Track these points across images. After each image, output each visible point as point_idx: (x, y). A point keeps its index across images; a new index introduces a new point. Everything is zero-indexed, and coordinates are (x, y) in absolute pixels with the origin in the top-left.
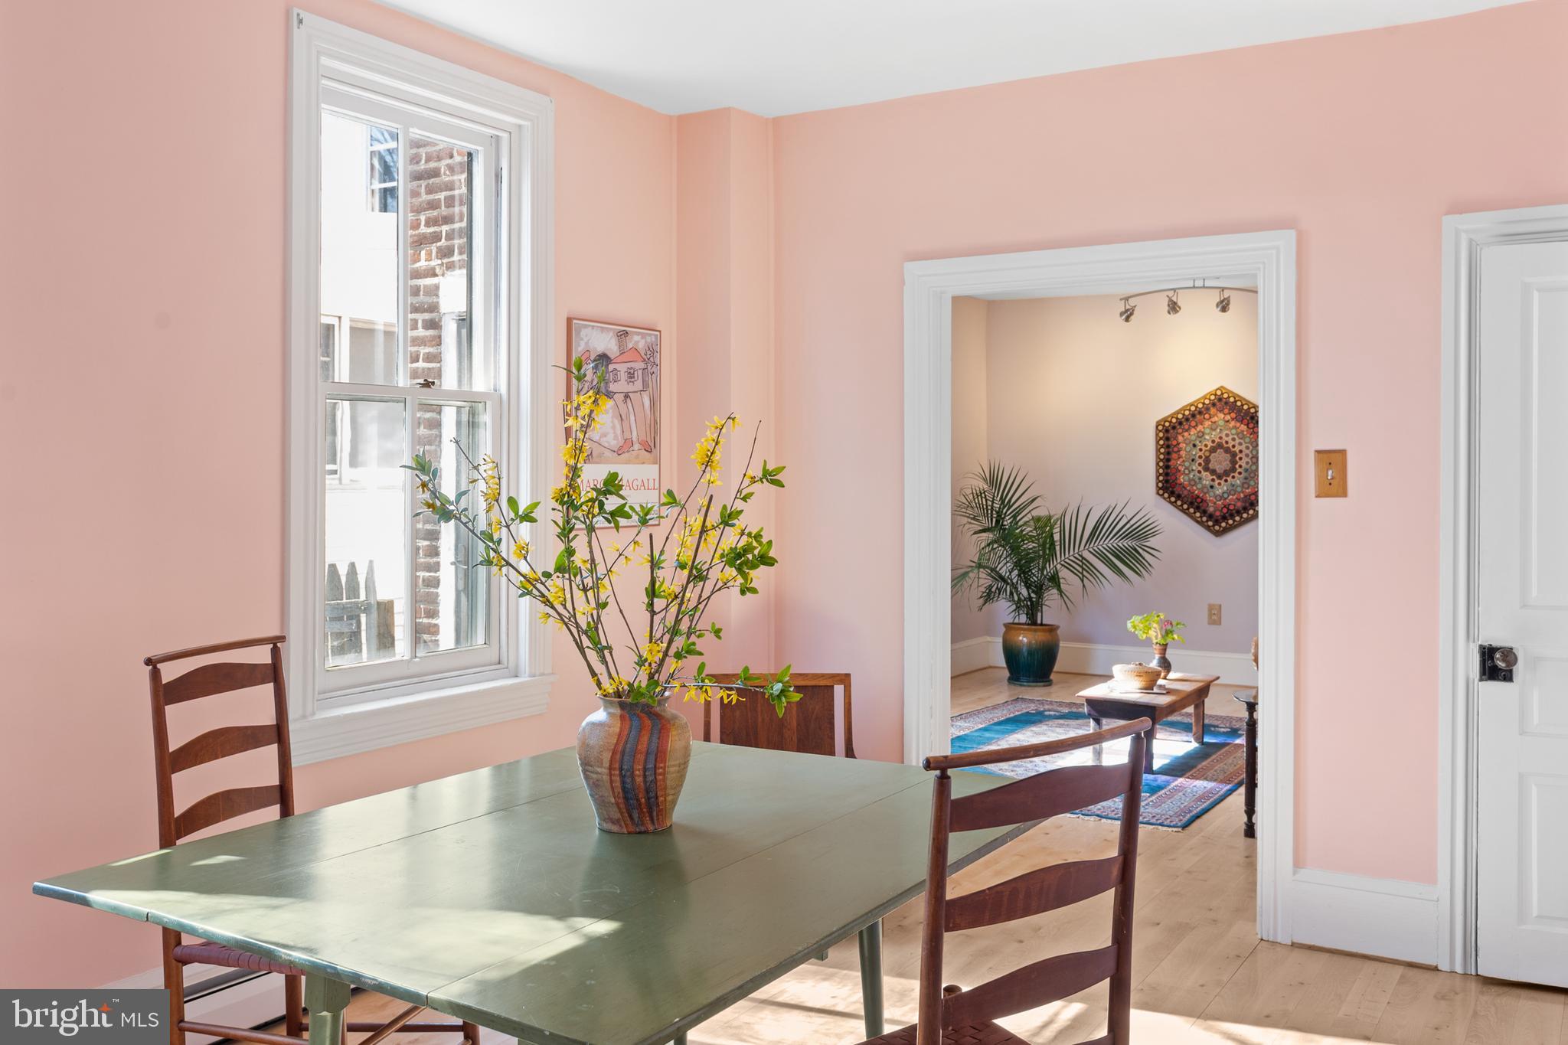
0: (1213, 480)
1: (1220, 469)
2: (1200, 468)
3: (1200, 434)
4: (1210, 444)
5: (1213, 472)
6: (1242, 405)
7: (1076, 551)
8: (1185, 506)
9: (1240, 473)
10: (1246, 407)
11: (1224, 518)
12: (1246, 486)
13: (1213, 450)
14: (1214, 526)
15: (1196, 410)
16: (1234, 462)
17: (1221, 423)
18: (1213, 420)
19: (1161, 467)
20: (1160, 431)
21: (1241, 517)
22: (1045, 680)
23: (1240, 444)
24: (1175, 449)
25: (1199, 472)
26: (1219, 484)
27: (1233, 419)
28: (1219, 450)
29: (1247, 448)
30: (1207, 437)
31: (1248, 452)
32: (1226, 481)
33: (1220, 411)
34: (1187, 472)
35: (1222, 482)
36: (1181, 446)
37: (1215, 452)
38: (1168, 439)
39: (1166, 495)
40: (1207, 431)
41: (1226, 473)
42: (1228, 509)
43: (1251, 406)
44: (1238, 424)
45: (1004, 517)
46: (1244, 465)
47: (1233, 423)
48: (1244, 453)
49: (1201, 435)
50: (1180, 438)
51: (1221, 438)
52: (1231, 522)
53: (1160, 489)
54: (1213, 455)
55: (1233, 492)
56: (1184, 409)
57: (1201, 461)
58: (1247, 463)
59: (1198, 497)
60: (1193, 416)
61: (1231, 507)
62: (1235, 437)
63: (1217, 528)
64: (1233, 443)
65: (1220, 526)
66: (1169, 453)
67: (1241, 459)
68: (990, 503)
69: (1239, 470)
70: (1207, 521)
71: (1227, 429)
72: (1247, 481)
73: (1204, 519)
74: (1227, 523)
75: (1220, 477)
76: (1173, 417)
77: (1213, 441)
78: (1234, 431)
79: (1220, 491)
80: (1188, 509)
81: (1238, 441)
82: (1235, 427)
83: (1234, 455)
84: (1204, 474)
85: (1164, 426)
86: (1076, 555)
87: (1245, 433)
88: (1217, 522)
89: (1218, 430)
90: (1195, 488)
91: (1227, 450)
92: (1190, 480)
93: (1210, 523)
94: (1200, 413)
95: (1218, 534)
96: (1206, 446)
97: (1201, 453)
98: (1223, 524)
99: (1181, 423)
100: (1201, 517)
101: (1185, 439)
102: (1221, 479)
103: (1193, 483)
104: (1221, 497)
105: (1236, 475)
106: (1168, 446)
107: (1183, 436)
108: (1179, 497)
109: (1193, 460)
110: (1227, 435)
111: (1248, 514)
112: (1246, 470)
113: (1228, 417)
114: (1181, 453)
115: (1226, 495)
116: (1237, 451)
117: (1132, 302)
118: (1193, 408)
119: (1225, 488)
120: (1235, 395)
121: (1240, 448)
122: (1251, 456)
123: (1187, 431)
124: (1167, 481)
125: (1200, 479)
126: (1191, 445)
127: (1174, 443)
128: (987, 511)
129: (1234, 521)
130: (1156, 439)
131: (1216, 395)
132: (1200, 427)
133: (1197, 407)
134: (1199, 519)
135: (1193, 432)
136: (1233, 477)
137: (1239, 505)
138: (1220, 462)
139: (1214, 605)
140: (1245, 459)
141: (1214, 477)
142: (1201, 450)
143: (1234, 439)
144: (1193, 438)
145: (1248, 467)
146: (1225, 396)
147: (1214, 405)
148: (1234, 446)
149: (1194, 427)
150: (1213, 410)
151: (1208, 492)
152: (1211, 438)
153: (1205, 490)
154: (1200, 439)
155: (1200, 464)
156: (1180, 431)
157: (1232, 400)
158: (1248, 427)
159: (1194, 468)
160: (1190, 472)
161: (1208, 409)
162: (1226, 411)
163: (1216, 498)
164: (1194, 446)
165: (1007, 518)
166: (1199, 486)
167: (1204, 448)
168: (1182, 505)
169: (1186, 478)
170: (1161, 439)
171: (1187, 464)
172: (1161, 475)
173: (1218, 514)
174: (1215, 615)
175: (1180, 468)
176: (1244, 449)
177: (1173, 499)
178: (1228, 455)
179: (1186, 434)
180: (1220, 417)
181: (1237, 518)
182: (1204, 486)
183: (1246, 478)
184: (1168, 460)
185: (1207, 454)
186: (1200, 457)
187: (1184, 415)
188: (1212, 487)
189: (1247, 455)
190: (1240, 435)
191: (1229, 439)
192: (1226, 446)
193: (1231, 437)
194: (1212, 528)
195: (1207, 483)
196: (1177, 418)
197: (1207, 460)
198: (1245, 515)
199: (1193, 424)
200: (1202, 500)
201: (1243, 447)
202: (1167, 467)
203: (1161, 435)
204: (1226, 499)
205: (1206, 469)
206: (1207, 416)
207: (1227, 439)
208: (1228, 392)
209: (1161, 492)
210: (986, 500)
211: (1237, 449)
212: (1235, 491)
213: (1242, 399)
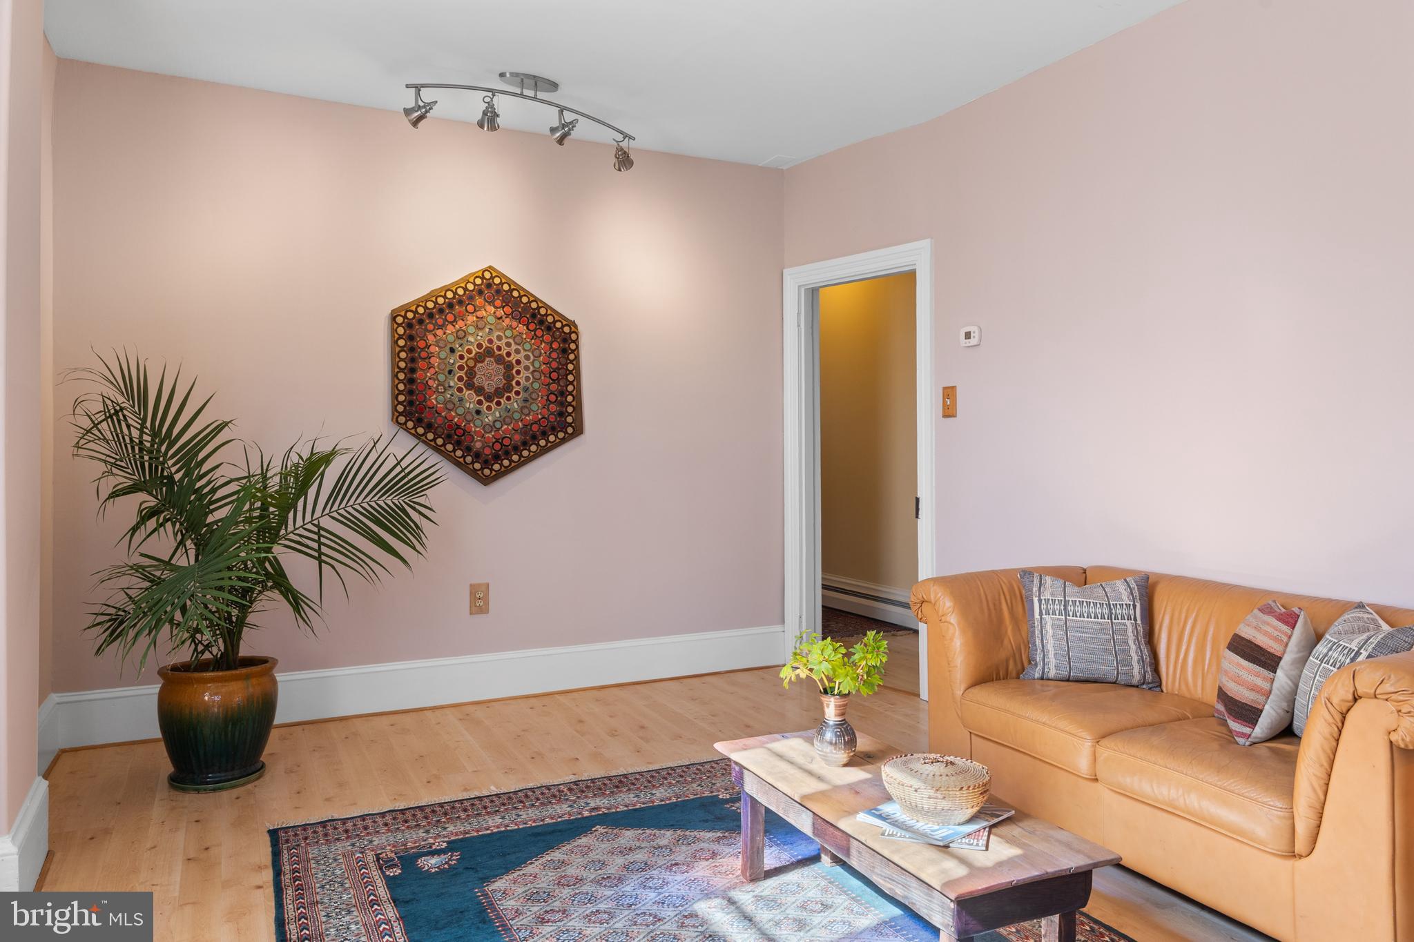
0: (480, 402)
1: (489, 386)
2: (461, 385)
3: (461, 334)
4: (475, 350)
5: (479, 390)
6: (521, 297)
7: (308, 518)
8: (440, 441)
9: (517, 393)
10: (525, 300)
11: (497, 458)
12: (526, 411)
13: (479, 359)
14: (482, 469)
15: (454, 298)
16: (508, 377)
17: (491, 319)
18: (479, 314)
19: (401, 381)
20: (399, 325)
21: (521, 456)
22: (253, 769)
23: (517, 351)
24: (423, 354)
25: (460, 390)
26: (489, 408)
27: (507, 316)
28: (487, 359)
29: (527, 357)
30: (471, 339)
31: (527, 363)
32: (498, 404)
33: (489, 303)
34: (441, 389)
35: (493, 405)
36: (433, 349)
37: (483, 362)
38: (411, 338)
39: (410, 424)
40: (471, 330)
41: (499, 392)
42: (502, 444)
43: (532, 299)
44: (515, 324)
45: (163, 463)
46: (523, 382)
47: (507, 321)
48: (522, 365)
49: (461, 336)
50: (430, 337)
51: (490, 341)
52: (506, 463)
53: (401, 414)
54: (479, 365)
55: (508, 420)
56: (433, 295)
57: (462, 373)
58: (527, 379)
59: (459, 427)
60: (451, 306)
61: (506, 442)
62: (511, 341)
63: (487, 472)
64: (508, 349)
65: (492, 470)
66: (413, 360)
67: (518, 372)
68: (135, 433)
69: (517, 388)
70: (473, 463)
71: (499, 330)
72: (527, 404)
73: (469, 459)
74: (501, 465)
75: (489, 398)
76: (418, 306)
77: (480, 346)
78: (508, 333)
79: (490, 418)
80: (444, 445)
81: (514, 347)
82: (510, 327)
83: (509, 367)
84: (466, 393)
85: (405, 317)
86: (309, 526)
87: (524, 336)
88: (486, 464)
89: (487, 330)
90: (453, 414)
91: (500, 360)
92: (446, 402)
93: (477, 466)
94: (460, 302)
95: (486, 481)
96: (469, 351)
97: (462, 362)
98: (497, 467)
99: (431, 316)
100: (464, 457)
101: (438, 340)
102: (491, 402)
103: (450, 406)
104: (492, 427)
105: (512, 395)
106: (412, 349)
107: (435, 335)
108: (429, 427)
109: (450, 372)
110: (499, 338)
111: (530, 451)
112: (526, 389)
113: (500, 312)
114: (432, 360)
115: (498, 425)
116: (514, 362)
117: (427, 95)
118: (450, 295)
119: (497, 414)
120: (510, 282)
121: (518, 357)
122: (532, 368)
123: (440, 327)
124: (411, 403)
125: (461, 400)
126: (447, 349)
127: (422, 344)
128: (133, 448)
129: (511, 461)
130: (393, 336)
131: (483, 278)
132: (460, 324)
133: (455, 293)
134: (461, 460)
135: (450, 329)
136: (509, 399)
137: (517, 438)
138: (489, 375)
139: (479, 585)
140: (524, 374)
141: (482, 398)
142: (462, 357)
143: (508, 345)
144: (451, 338)
145: (528, 384)
146: (497, 281)
147: (480, 292)
148: (509, 354)
149: (451, 323)
150: (479, 301)
151: (473, 420)
152: (476, 340)
153: (469, 417)
154: (460, 341)
155: (460, 379)
156: (430, 327)
157: (506, 287)
158: (528, 328)
159: (452, 384)
160: (445, 389)
161: (471, 298)
162: (498, 303)
163: (484, 429)
164: (452, 350)
165: (170, 463)
166: (460, 411)
167: (466, 356)
168: (434, 440)
169: (441, 398)
170: (400, 337)
171: (441, 377)
172: (401, 392)
173: (487, 451)
174: (479, 600)
175: (430, 382)
176: (523, 360)
177: (421, 430)
178: (501, 367)
179: (439, 332)
180: (489, 312)
181: (515, 458)
182: (468, 411)
183: (526, 401)
184: (413, 370)
185: (471, 363)
186: (461, 368)
187: (436, 303)
188: (478, 412)
189: (527, 368)
190: (518, 340)
191: (502, 343)
192: (497, 353)
193: (504, 341)
194: (480, 472)
195: (472, 406)
196: (426, 308)
197: (471, 373)
198: (525, 453)
199: (450, 317)
200: (464, 430)
201: (521, 356)
202: (411, 381)
203: (401, 331)
204: (498, 429)
205: (470, 386)
206: (470, 308)
207: (499, 343)
208: (500, 275)
209: (402, 419)
210: (128, 426)
211: (513, 358)
212: (512, 418)
213: (519, 288)
